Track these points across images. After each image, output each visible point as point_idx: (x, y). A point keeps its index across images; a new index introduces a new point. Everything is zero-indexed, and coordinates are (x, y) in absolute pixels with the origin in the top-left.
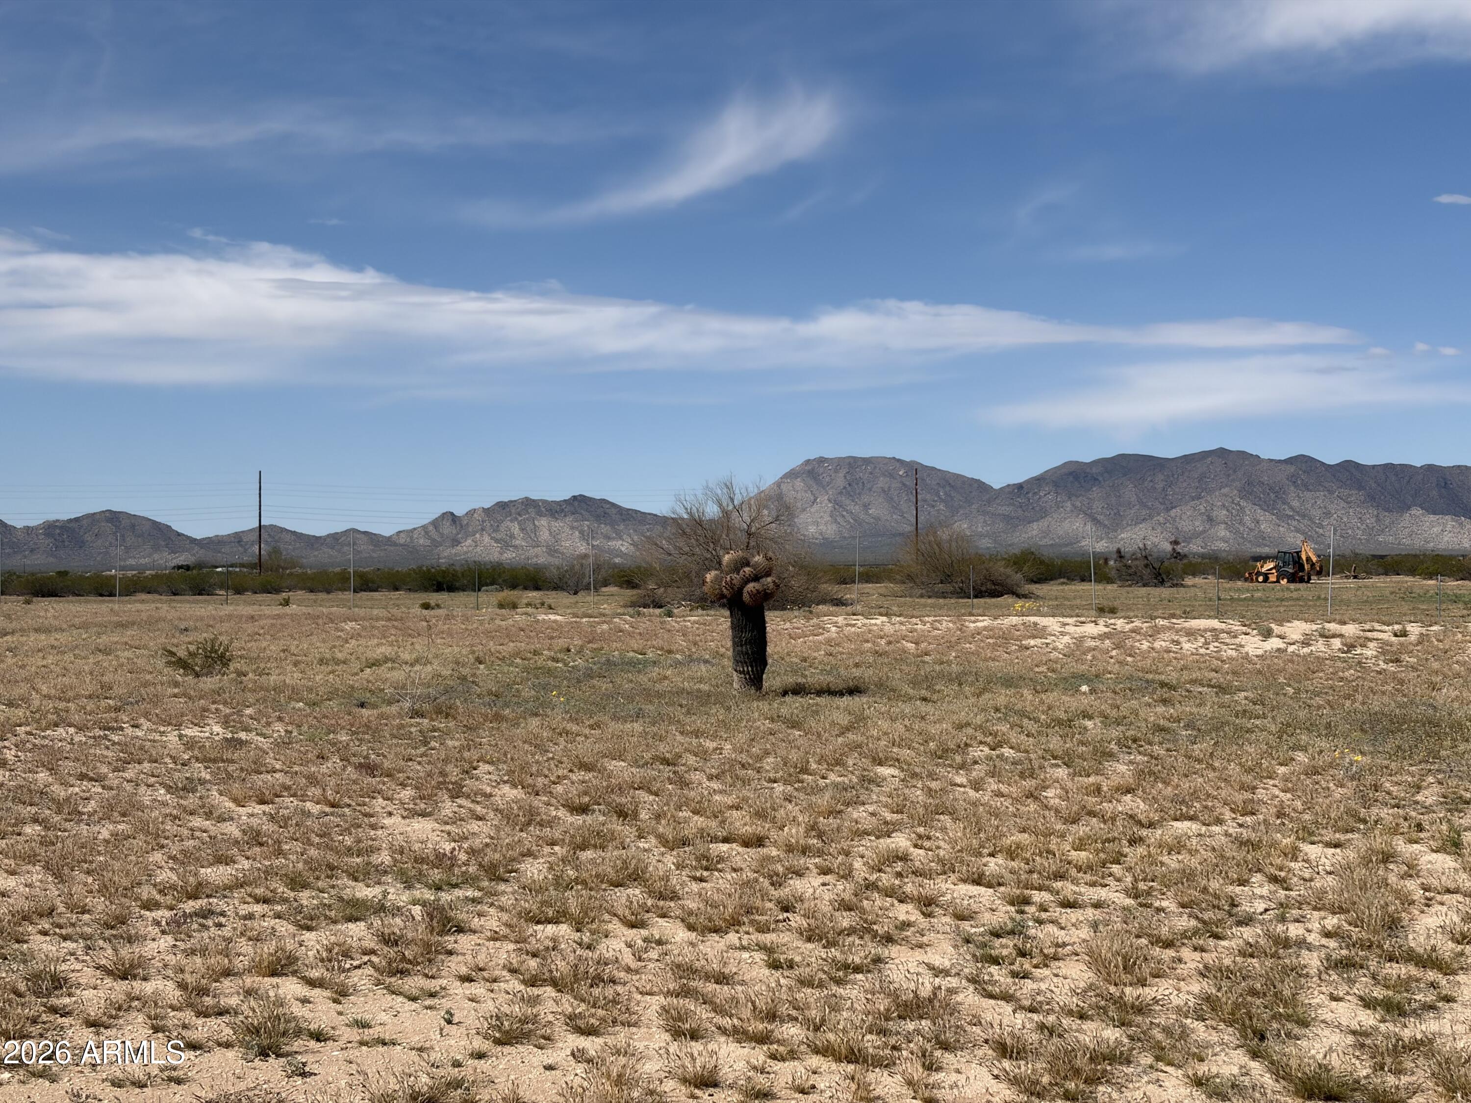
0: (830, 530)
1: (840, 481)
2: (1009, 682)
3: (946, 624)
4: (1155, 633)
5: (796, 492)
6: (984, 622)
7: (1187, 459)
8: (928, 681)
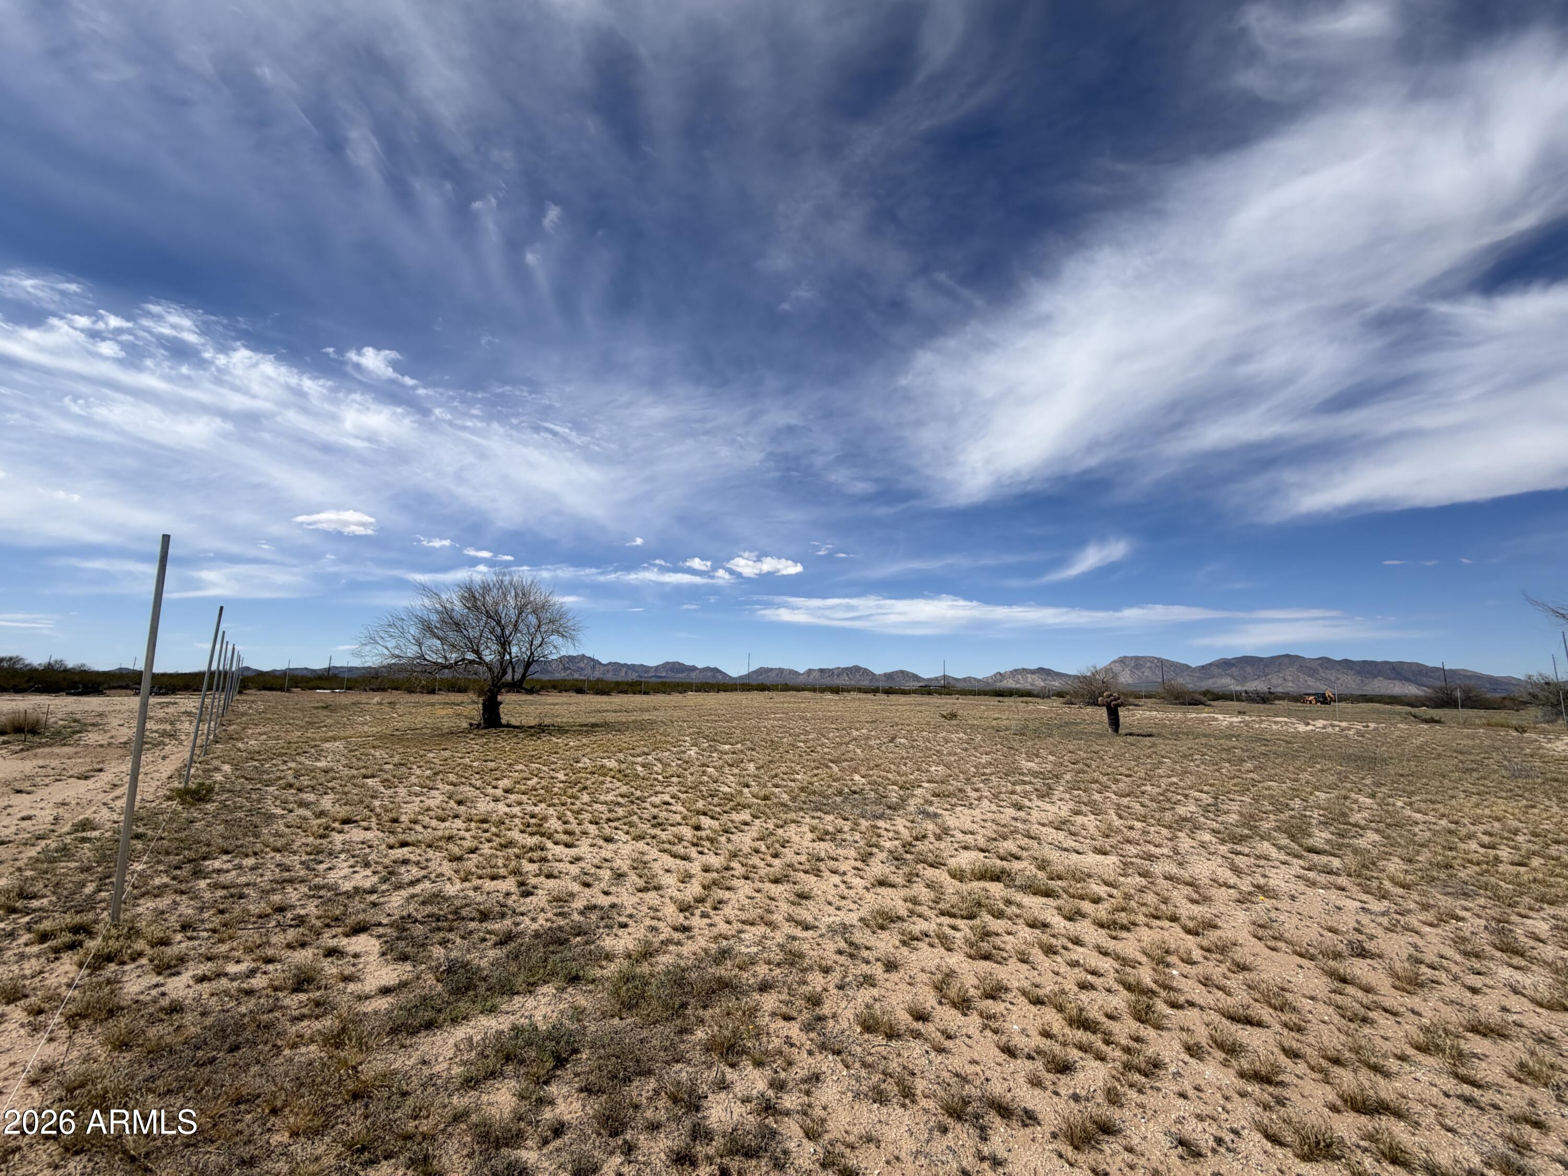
0: (1130, 681)
1: (1133, 664)
2: (1205, 736)
3: (1179, 715)
4: (1261, 722)
5: (1117, 668)
6: (1194, 715)
7: (1272, 658)
8: (1176, 734)
